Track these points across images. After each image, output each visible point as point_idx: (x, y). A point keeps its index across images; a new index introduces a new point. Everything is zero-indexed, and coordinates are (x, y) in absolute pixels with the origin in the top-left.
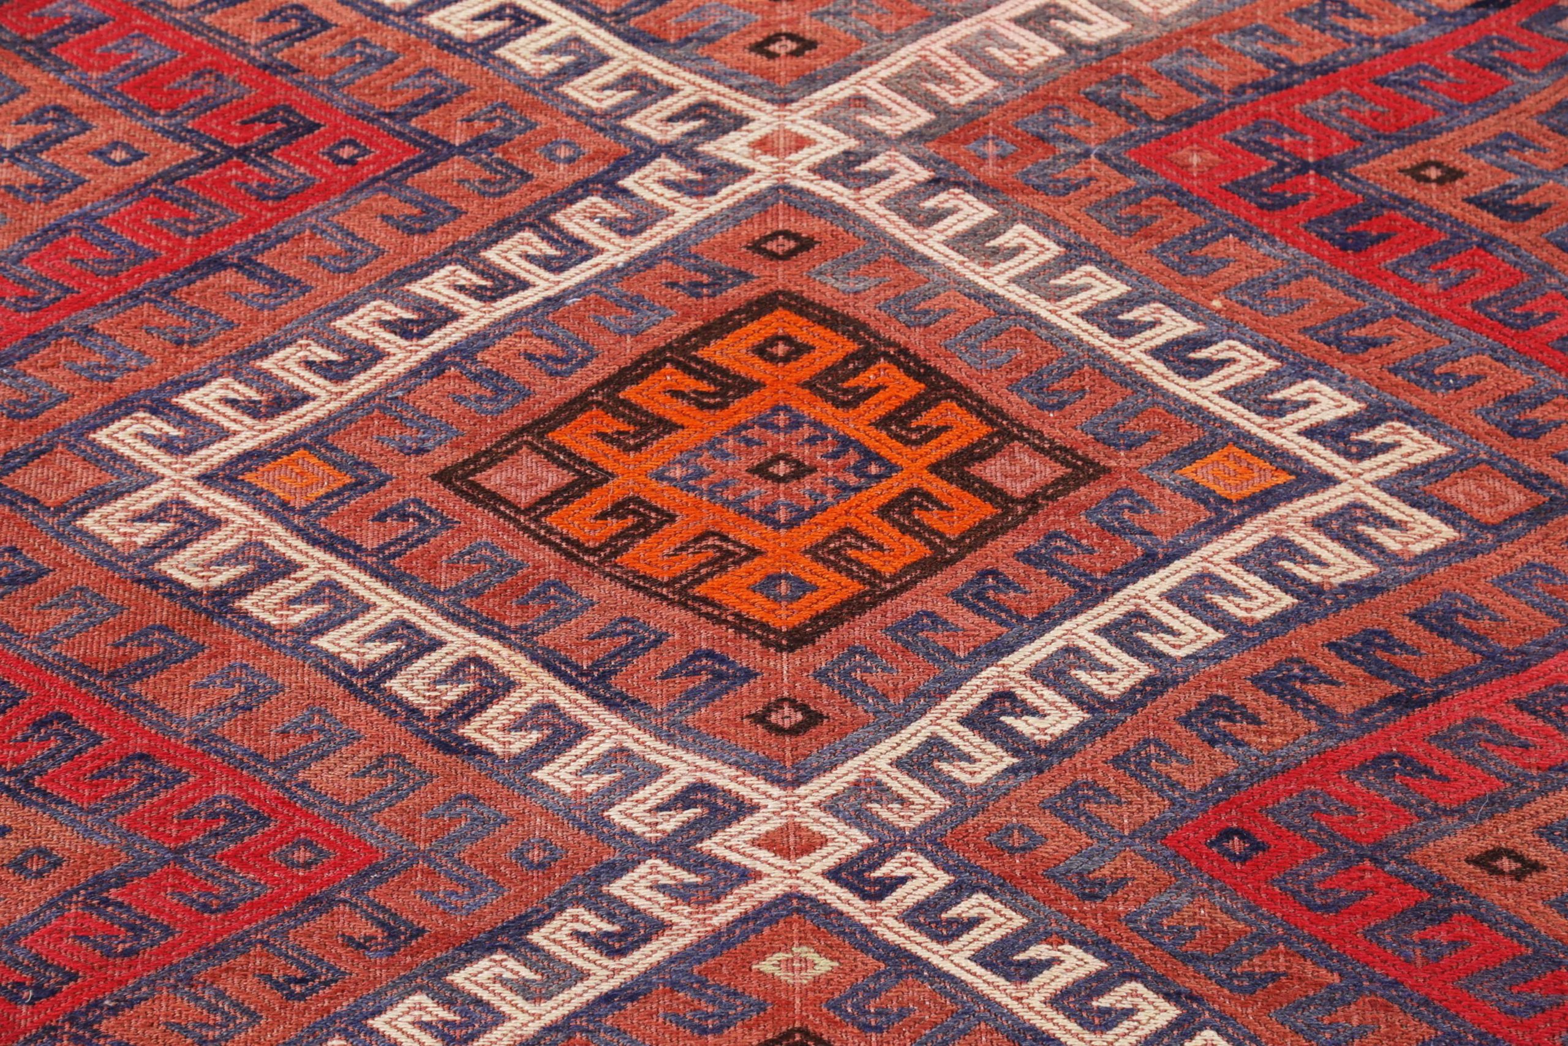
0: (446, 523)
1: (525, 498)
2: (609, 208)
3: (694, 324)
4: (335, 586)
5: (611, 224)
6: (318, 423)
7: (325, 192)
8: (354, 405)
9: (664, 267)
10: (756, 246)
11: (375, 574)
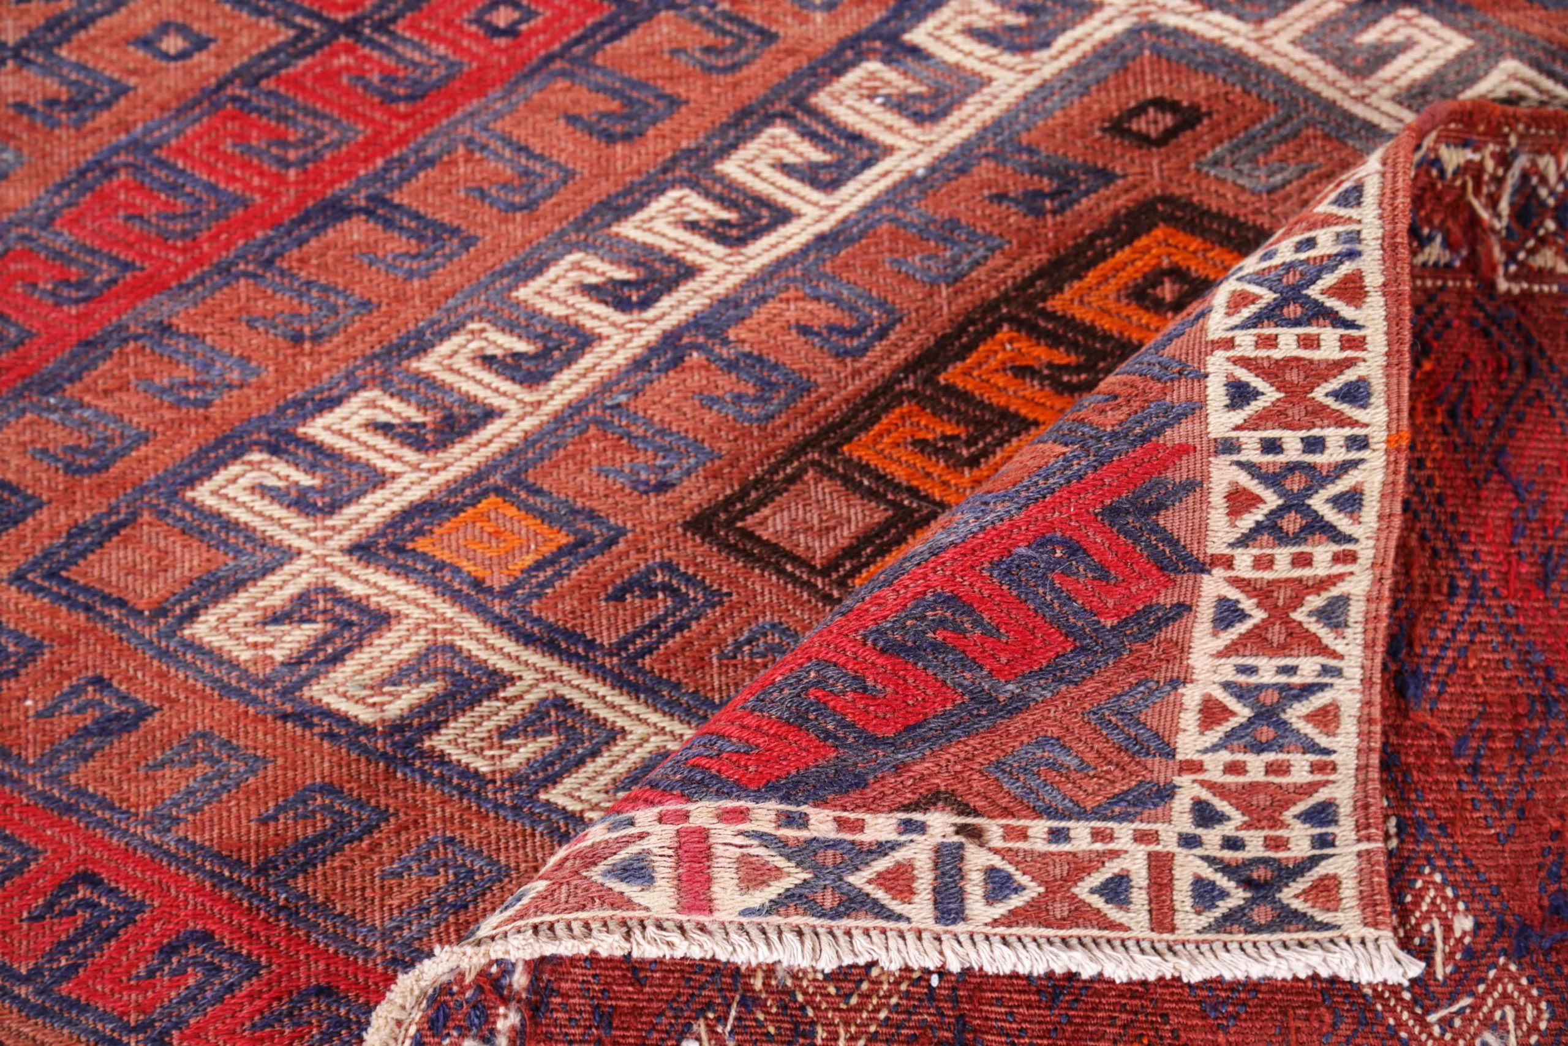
0: (714, 598)
1: (822, 549)
2: (894, 79)
3: (1038, 257)
4: (563, 704)
5: (900, 104)
6: (511, 452)
7: (478, 84)
8: (559, 419)
9: (985, 170)
10: (1118, 127)
11: (619, 682)
